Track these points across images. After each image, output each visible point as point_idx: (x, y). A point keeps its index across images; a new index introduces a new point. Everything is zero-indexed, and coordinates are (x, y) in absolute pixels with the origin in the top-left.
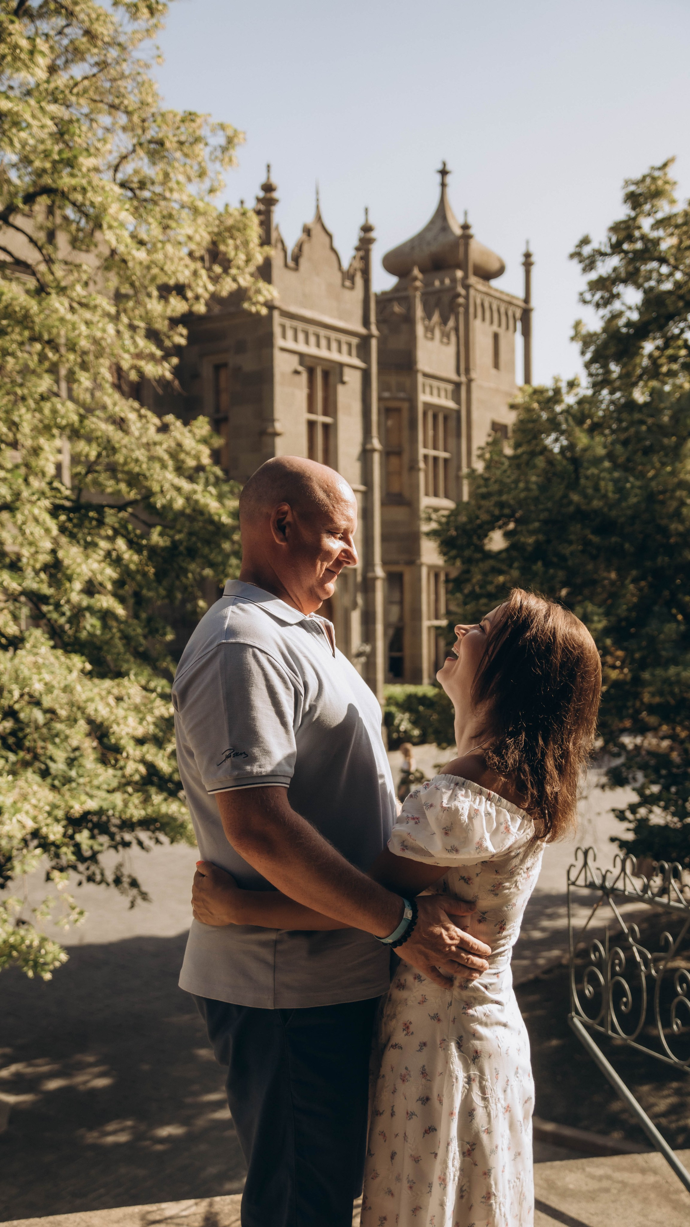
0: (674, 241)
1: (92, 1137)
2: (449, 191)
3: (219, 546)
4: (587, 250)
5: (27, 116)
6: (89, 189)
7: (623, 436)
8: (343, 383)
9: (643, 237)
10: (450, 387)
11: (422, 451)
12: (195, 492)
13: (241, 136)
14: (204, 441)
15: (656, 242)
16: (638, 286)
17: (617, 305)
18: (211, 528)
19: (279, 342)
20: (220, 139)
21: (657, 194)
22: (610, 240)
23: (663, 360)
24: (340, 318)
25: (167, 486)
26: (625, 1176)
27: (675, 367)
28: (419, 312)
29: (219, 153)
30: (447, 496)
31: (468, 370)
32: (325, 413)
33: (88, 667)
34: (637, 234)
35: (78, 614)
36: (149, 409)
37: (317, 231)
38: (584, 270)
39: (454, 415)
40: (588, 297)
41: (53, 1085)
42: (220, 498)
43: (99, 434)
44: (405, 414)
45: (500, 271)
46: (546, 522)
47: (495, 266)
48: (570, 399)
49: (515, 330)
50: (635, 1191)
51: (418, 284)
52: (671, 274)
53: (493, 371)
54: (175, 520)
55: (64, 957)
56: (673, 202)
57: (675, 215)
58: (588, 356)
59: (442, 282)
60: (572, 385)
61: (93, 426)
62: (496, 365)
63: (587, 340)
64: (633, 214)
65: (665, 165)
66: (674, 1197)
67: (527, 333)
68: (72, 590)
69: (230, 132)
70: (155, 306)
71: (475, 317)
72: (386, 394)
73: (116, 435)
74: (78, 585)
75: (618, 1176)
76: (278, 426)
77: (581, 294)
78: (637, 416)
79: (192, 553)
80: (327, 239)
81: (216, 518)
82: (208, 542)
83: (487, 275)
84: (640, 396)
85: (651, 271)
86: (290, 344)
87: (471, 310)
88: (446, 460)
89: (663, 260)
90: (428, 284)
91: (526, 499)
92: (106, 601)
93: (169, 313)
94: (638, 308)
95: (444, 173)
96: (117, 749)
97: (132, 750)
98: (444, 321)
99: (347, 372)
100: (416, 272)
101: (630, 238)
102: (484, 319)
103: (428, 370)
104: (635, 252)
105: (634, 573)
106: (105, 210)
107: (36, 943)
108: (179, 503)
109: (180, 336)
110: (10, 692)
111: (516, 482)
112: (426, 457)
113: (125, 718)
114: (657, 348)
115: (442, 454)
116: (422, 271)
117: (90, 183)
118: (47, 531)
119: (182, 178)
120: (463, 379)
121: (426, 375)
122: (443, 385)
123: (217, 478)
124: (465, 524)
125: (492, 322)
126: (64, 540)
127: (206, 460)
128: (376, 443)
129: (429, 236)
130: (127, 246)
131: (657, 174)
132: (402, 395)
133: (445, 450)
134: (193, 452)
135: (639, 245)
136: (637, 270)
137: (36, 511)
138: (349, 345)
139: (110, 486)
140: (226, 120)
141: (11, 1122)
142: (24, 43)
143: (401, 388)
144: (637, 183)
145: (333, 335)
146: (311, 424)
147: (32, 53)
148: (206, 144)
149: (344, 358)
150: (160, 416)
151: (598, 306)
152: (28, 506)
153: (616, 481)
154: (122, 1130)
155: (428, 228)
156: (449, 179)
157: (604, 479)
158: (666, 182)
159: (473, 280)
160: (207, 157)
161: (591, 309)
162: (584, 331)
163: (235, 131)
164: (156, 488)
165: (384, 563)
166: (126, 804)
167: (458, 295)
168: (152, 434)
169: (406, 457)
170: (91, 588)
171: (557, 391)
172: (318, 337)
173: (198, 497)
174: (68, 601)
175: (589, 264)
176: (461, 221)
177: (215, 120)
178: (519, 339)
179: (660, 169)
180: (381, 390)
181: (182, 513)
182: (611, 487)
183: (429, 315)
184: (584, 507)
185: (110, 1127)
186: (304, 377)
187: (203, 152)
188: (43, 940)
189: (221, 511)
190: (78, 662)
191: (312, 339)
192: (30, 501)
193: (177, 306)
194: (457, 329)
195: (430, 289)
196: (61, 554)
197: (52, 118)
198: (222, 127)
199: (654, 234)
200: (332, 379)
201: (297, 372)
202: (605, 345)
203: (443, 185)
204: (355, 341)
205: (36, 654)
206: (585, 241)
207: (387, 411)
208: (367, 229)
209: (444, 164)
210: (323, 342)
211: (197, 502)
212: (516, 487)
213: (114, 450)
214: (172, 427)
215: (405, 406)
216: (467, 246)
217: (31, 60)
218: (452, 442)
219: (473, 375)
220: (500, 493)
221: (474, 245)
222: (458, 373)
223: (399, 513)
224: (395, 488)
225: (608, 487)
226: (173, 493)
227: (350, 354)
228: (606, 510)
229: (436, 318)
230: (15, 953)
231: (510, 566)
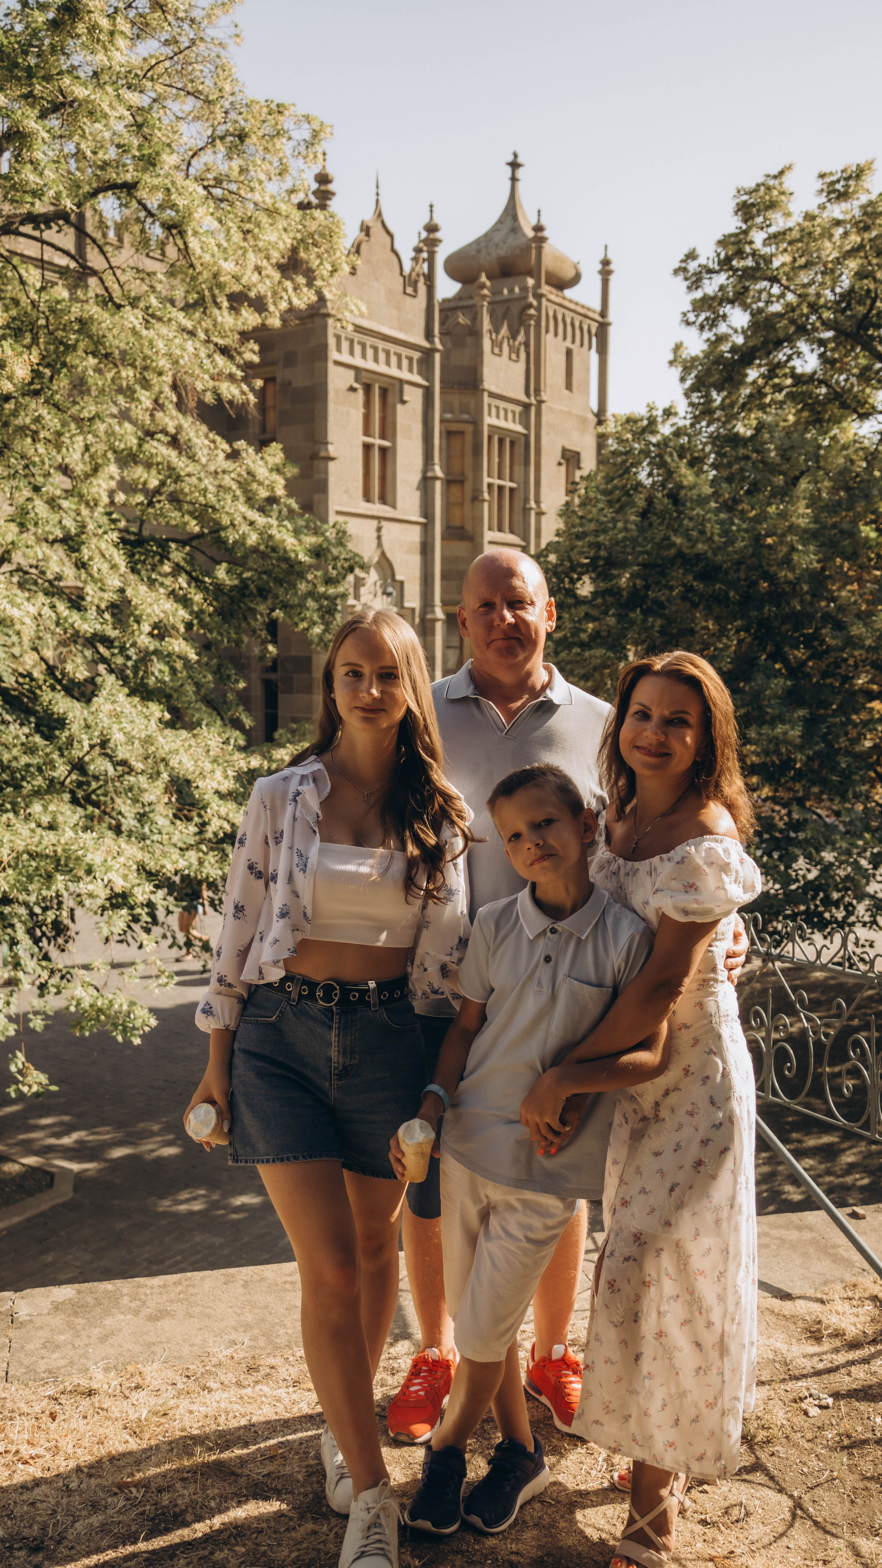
0: (787, 258)
1: (165, 1204)
2: (520, 186)
3: (294, 586)
4: (693, 266)
5: (105, 107)
6: (173, 190)
7: (725, 473)
8: (404, 402)
9: (754, 254)
10: (518, 409)
11: (486, 480)
12: (271, 526)
13: (328, 130)
14: (278, 470)
15: (768, 260)
16: (745, 307)
17: (723, 328)
18: (284, 566)
19: (333, 355)
20: (304, 133)
21: (772, 205)
22: (718, 255)
23: (767, 389)
24: (401, 330)
25: (238, 520)
26: (782, 1233)
27: (780, 397)
28: (486, 325)
29: (302, 148)
30: (512, 531)
31: (538, 391)
32: (383, 436)
33: (167, 716)
34: (748, 249)
35: (145, 657)
36: (218, 434)
37: (376, 229)
38: (689, 288)
39: (523, 440)
40: (691, 317)
41: (118, 1153)
42: (297, 532)
43: (159, 459)
44: (469, 438)
45: (576, 279)
46: (644, 565)
47: (570, 274)
48: (666, 430)
49: (590, 348)
50: (793, 1246)
51: (485, 292)
52: (782, 295)
53: (567, 392)
54: (245, 557)
55: (153, 1022)
56: (788, 215)
57: (790, 229)
58: (689, 383)
59: (511, 291)
60: (668, 413)
61: (154, 451)
62: (569, 386)
63: (688, 366)
64: (744, 227)
65: (782, 173)
66: (832, 1251)
67: (603, 351)
68: (141, 633)
69: (316, 126)
70: (226, 318)
71: (547, 331)
72: (449, 416)
73: (180, 463)
74: (146, 628)
75: (774, 1232)
76: (332, 450)
77: (684, 314)
78: (742, 451)
79: (263, 593)
80: (388, 239)
81: (293, 555)
82: (279, 582)
83: (561, 284)
84: (742, 429)
85: (760, 292)
86: (345, 358)
87: (543, 323)
88: (512, 490)
89: (774, 280)
90: (495, 292)
91: (625, 539)
92: (178, 645)
93: (240, 327)
94: (744, 332)
95: (515, 165)
96: (199, 806)
97: (216, 807)
98: (514, 335)
99: (408, 390)
100: (483, 278)
101: (740, 254)
102: (556, 335)
103: (493, 389)
104: (745, 270)
105: (739, 623)
106: (190, 214)
107: (125, 1007)
108: (253, 539)
109: (251, 353)
110: (79, 742)
111: (614, 521)
112: (490, 486)
113: (213, 771)
114: (762, 376)
115: (509, 484)
116: (489, 278)
117: (173, 183)
118: (114, 567)
119: (262, 177)
120: (533, 400)
121: (492, 395)
122: (510, 407)
123: (291, 511)
124: (556, 566)
125: (565, 338)
126: (132, 577)
127: (280, 492)
128: (438, 471)
129: (497, 237)
130: (213, 256)
131: (771, 182)
132: (466, 417)
133: (511, 480)
134: (267, 482)
135: (749, 262)
136: (746, 289)
137: (103, 546)
138: (410, 359)
139: (175, 516)
140: (312, 112)
141: (75, 1189)
142: (104, 23)
143: (464, 409)
144: (750, 193)
145: (393, 348)
146: (367, 448)
147: (112, 33)
148: (290, 139)
149: (405, 375)
150: (230, 442)
151: (702, 327)
152: (94, 540)
153: (722, 523)
154: (195, 1199)
155: (495, 229)
156: (520, 173)
157: (709, 520)
158: (783, 193)
159: (545, 289)
160: (289, 153)
161: (694, 331)
162: (685, 354)
163: (322, 124)
164: (225, 521)
165: (444, 603)
166: (201, 862)
167: (530, 306)
168: (221, 462)
169: (468, 486)
170: (161, 631)
171: (652, 421)
172: (376, 349)
173: (274, 531)
174: (134, 645)
175: (695, 282)
176: (534, 222)
177: (301, 110)
178: (594, 357)
179: (775, 177)
180: (443, 411)
181: (255, 550)
182: (717, 529)
183: (497, 329)
184: (687, 551)
185: (184, 1196)
186: (361, 393)
187: (285, 146)
188: (132, 1004)
189: (298, 548)
190: (156, 710)
191: (370, 352)
192: (95, 535)
193: (250, 318)
194: (527, 344)
195: (498, 298)
196: (129, 593)
197: (130, 108)
198: (308, 119)
199: (767, 250)
200: (390, 398)
201: (352, 389)
202: (708, 372)
203: (514, 179)
204: (416, 355)
205: (114, 702)
206: (691, 256)
207: (449, 434)
208: (432, 228)
209: (515, 155)
210: (382, 356)
211: (271, 537)
212: (615, 527)
213: (178, 479)
214: (244, 455)
215: (469, 428)
216: (539, 249)
217: (111, 42)
218: (519, 470)
219: (544, 397)
220: (596, 533)
221: (547, 248)
222: (527, 394)
223: (460, 548)
224: (457, 522)
225: (713, 529)
226: (244, 528)
227: (410, 370)
228: (710, 554)
229: (504, 331)
230: (103, 1018)
231: (606, 613)
